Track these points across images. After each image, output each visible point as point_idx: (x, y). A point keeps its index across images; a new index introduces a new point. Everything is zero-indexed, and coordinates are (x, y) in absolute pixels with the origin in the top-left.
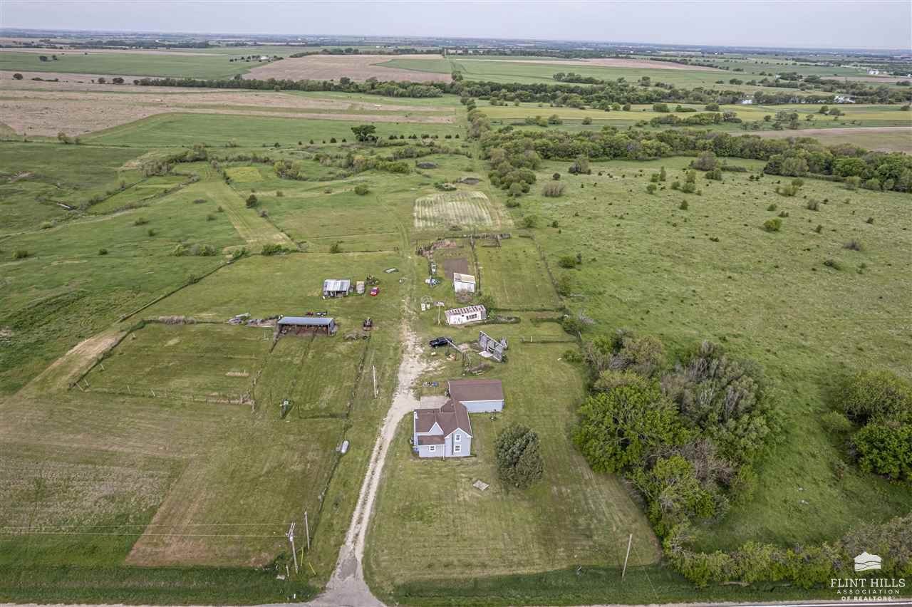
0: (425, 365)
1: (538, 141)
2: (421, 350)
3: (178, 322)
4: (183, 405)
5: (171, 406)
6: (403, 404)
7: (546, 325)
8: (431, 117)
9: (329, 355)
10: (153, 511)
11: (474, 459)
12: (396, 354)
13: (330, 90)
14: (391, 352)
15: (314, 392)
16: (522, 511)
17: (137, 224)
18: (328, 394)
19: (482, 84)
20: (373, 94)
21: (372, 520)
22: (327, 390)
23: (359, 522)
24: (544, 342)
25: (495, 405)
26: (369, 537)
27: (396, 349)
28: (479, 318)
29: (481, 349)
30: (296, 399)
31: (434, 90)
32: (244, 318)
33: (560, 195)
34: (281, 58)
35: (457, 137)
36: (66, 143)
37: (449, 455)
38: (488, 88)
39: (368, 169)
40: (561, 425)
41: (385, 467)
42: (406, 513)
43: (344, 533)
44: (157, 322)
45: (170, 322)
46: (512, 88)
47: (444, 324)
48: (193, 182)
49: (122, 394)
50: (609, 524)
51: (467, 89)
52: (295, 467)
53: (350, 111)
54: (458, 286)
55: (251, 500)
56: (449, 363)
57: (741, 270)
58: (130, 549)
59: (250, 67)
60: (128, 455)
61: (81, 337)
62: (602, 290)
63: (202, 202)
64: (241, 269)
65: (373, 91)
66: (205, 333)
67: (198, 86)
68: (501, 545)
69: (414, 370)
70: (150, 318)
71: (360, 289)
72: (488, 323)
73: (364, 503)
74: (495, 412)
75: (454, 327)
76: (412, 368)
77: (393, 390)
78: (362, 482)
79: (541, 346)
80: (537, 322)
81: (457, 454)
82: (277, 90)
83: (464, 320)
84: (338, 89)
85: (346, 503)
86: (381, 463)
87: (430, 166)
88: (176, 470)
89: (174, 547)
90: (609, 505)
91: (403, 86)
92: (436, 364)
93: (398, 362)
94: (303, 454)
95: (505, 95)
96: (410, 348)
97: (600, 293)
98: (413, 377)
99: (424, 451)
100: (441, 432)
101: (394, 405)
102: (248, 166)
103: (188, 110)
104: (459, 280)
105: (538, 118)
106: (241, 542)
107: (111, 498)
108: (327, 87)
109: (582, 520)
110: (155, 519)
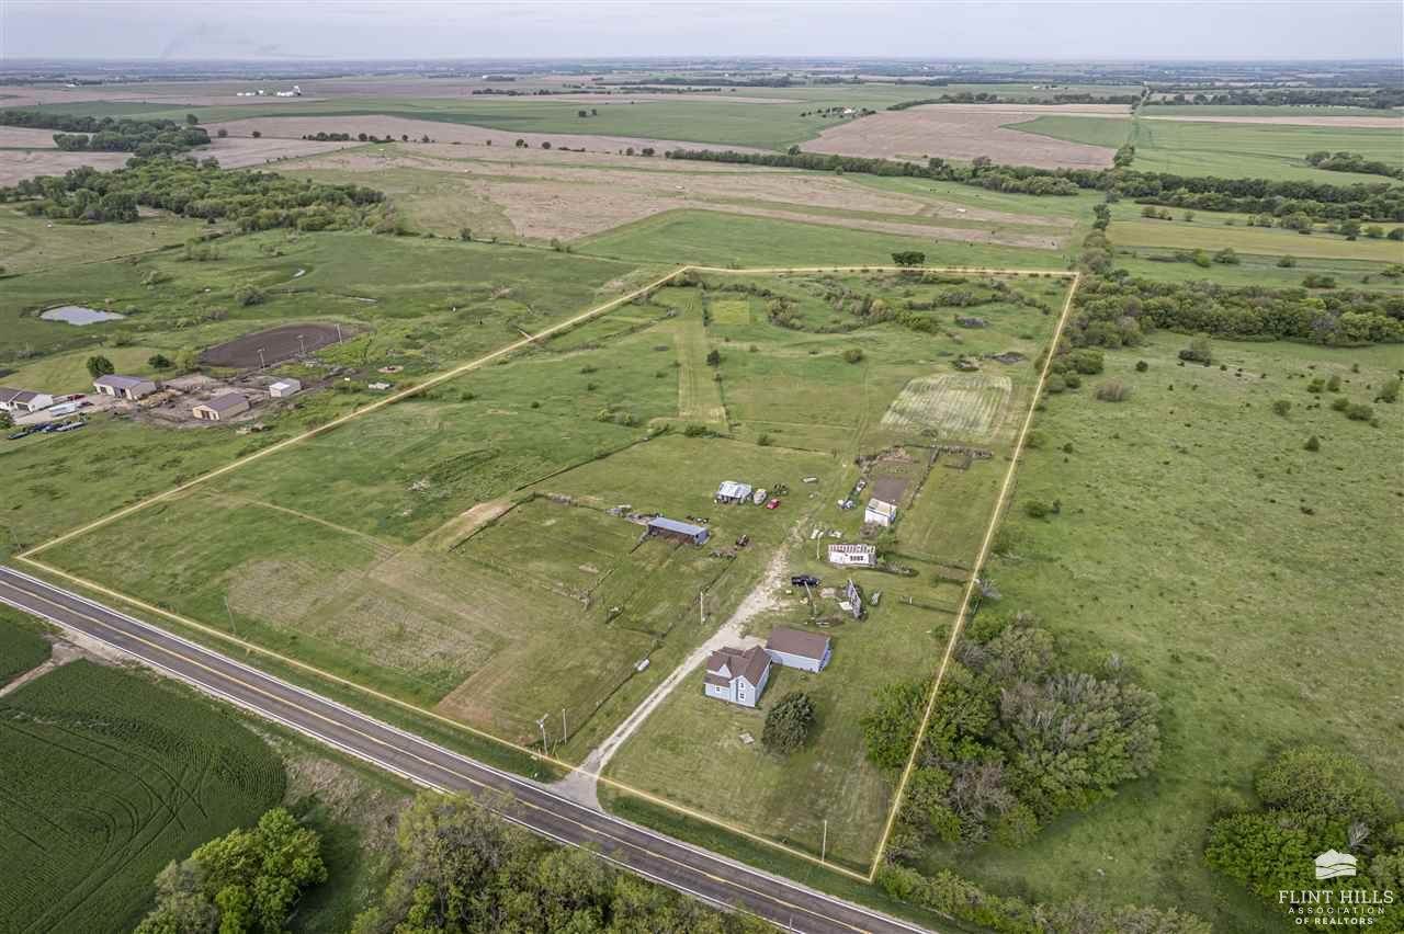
0: (773, 602)
1: (1154, 301)
2: (778, 584)
3: (565, 501)
4: (530, 589)
5: (519, 587)
6: (728, 636)
7: (944, 587)
8: (1028, 237)
9: (683, 568)
10: (468, 674)
11: (757, 712)
12: (751, 583)
13: (911, 175)
14: (747, 580)
15: (648, 605)
16: (770, 774)
17: (584, 372)
18: (662, 608)
19: (1149, 177)
20: (972, 184)
21: (631, 737)
22: (661, 604)
23: (619, 735)
24: (926, 607)
25: (813, 664)
26: (619, 750)
27: (754, 577)
28: (866, 561)
29: (844, 600)
30: (628, 607)
31: (1064, 184)
32: (624, 510)
33: (1120, 400)
34: (873, 112)
36: (558, 250)
37: (733, 700)
38: (1157, 183)
39: (885, 320)
41: (672, 693)
42: (662, 741)
43: (601, 740)
44: (547, 497)
45: (557, 500)
46: (1193, 186)
47: (824, 559)
48: (669, 317)
49: (487, 566)
50: (846, 814)
51: (1122, 184)
52: (593, 672)
53: (918, 219)
54: (869, 516)
55: (543, 689)
56: (801, 607)
58: (440, 699)
59: (823, 128)
60: (469, 622)
61: (477, 501)
62: (1055, 555)
63: (663, 349)
64: (655, 450)
65: (974, 180)
66: (583, 519)
67: (740, 162)
68: (728, 796)
69: (758, 605)
70: (542, 492)
71: (757, 499)
72: (875, 570)
73: (633, 721)
74: (811, 672)
75: (833, 566)
76: (759, 602)
77: (725, 621)
78: (642, 701)
79: (919, 612)
80: (938, 580)
81: (742, 701)
82: (839, 173)
83: (848, 561)
84: (924, 174)
85: (617, 717)
86: (669, 690)
87: (973, 324)
88: (500, 645)
89: (470, 708)
90: (861, 797)
91: (1020, 175)
92: (784, 604)
93: (747, 591)
94: (607, 661)
95: (1181, 199)
96: (769, 580)
97: (1051, 560)
98: (752, 612)
99: (711, 689)
100: (728, 675)
101: (716, 637)
102: (742, 299)
103: (707, 206)
104: (872, 509)
105: (1198, 251)
106: (519, 721)
107: (443, 656)
108: (908, 171)
109: (822, 802)
110: (466, 683)
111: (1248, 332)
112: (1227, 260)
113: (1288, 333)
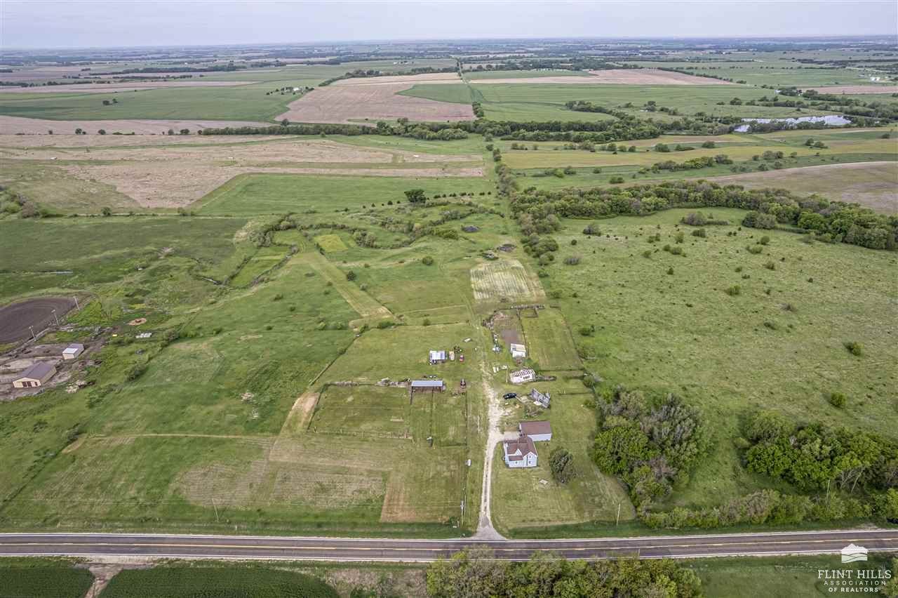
0: (503, 412)
1: (557, 203)
2: (498, 401)
3: (348, 384)
4: (374, 440)
5: (367, 441)
6: (495, 437)
7: (572, 381)
8: (464, 169)
9: (445, 406)
10: (382, 497)
11: (539, 468)
12: (484, 404)
13: (368, 133)
14: (481, 403)
15: (444, 431)
16: (566, 494)
17: (276, 299)
18: (452, 431)
19: (503, 124)
20: (407, 137)
21: (491, 500)
22: (450, 429)
23: (485, 501)
24: (572, 394)
25: (548, 437)
26: (491, 508)
27: (483, 401)
28: (531, 378)
29: (535, 400)
30: (435, 435)
31: (461, 132)
32: (386, 381)
34: (312, 89)
35: (489, 193)
36: (184, 215)
37: (526, 466)
38: (508, 127)
39: (425, 235)
40: (584, 448)
41: (492, 473)
42: (508, 497)
43: (479, 506)
44: (335, 385)
45: (342, 385)
46: (529, 127)
47: (510, 383)
48: (295, 252)
49: (337, 434)
50: (610, 501)
51: (490, 130)
52: (445, 474)
53: (394, 165)
54: (515, 354)
55: (429, 491)
56: (516, 410)
57: (703, 332)
58: (380, 515)
59: (288, 102)
60: (357, 469)
61: (295, 397)
62: (608, 353)
63: (313, 275)
64: (369, 341)
65: (407, 134)
66: (367, 393)
67: (253, 134)
68: (557, 511)
69: (497, 415)
70: (329, 382)
71: (452, 358)
73: (486, 492)
74: (547, 441)
75: (515, 384)
76: (496, 412)
77: (488, 428)
78: (482, 481)
79: (570, 397)
80: (567, 379)
81: (529, 465)
82: (323, 136)
83: (522, 380)
84: (375, 132)
85: (477, 491)
86: (490, 472)
87: (473, 230)
88: (386, 477)
89: (400, 514)
90: (610, 491)
91: (434, 128)
92: (509, 410)
93: (486, 409)
94: (448, 466)
95: (524, 136)
96: (492, 401)
97: (607, 356)
98: (497, 419)
99: (512, 464)
100: (521, 454)
101: (490, 437)
102: (331, 233)
103: (260, 170)
104: (515, 349)
105: (556, 169)
106: (431, 511)
107: (360, 492)
108: (366, 131)
109: (597, 499)
110: (385, 501)
111: (605, 214)
112: (569, 172)
113: (621, 212)
